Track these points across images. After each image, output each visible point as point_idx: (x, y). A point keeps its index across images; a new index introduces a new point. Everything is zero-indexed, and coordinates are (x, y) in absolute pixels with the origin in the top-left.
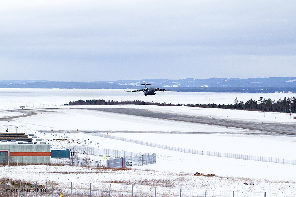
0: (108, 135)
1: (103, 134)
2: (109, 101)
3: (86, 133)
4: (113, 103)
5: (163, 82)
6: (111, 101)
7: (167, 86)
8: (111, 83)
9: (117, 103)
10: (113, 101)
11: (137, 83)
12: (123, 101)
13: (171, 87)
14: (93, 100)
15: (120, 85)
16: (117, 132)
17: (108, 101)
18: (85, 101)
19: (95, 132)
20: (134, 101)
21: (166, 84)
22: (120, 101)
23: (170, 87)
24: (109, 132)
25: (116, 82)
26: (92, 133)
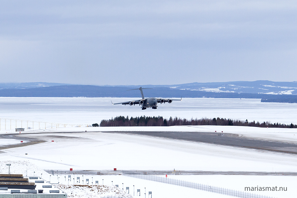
0: (167, 178)
1: (159, 176)
2: (171, 118)
3: (130, 174)
4: (177, 122)
5: (265, 86)
6: (173, 120)
7: (272, 93)
8: (175, 87)
9: (185, 123)
10: (177, 118)
11: (221, 88)
12: (194, 119)
13: (279, 95)
14: (143, 116)
15: (189, 91)
16: (184, 174)
17: (168, 119)
18: (129, 118)
19: (145, 173)
20: (214, 119)
21: (271, 90)
22: (189, 119)
23: (276, 94)
24: (169, 173)
25: (183, 86)
26: (140, 174)
